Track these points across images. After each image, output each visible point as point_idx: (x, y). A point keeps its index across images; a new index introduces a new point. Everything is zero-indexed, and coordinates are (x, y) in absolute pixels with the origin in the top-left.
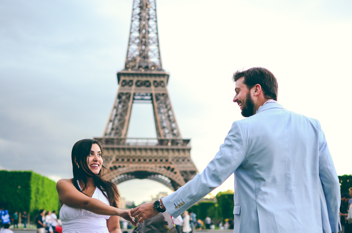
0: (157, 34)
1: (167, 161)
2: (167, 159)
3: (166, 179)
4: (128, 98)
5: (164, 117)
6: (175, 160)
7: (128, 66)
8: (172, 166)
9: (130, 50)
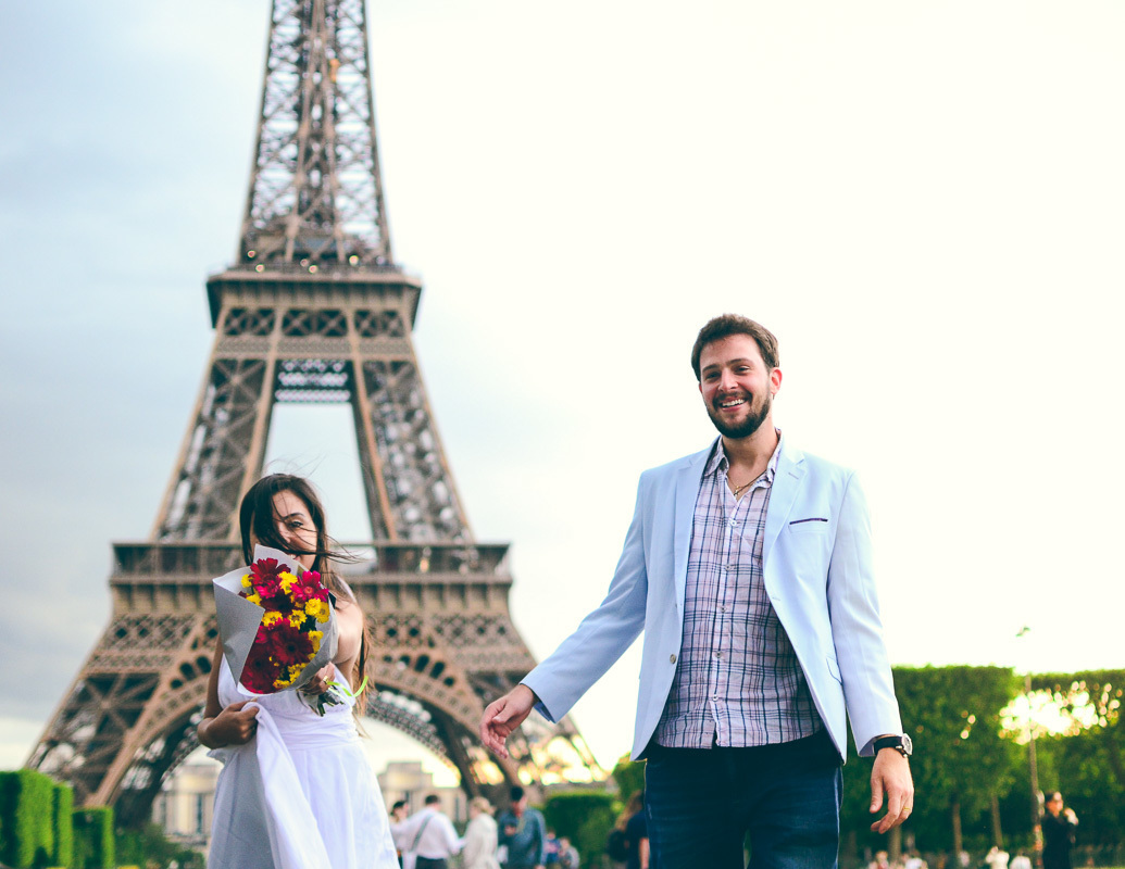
0: (370, 121)
1: (414, 632)
2: (413, 623)
3: (414, 708)
4: (255, 381)
5: (399, 459)
6: (448, 630)
7: (251, 254)
8: (435, 655)
9: (261, 187)
